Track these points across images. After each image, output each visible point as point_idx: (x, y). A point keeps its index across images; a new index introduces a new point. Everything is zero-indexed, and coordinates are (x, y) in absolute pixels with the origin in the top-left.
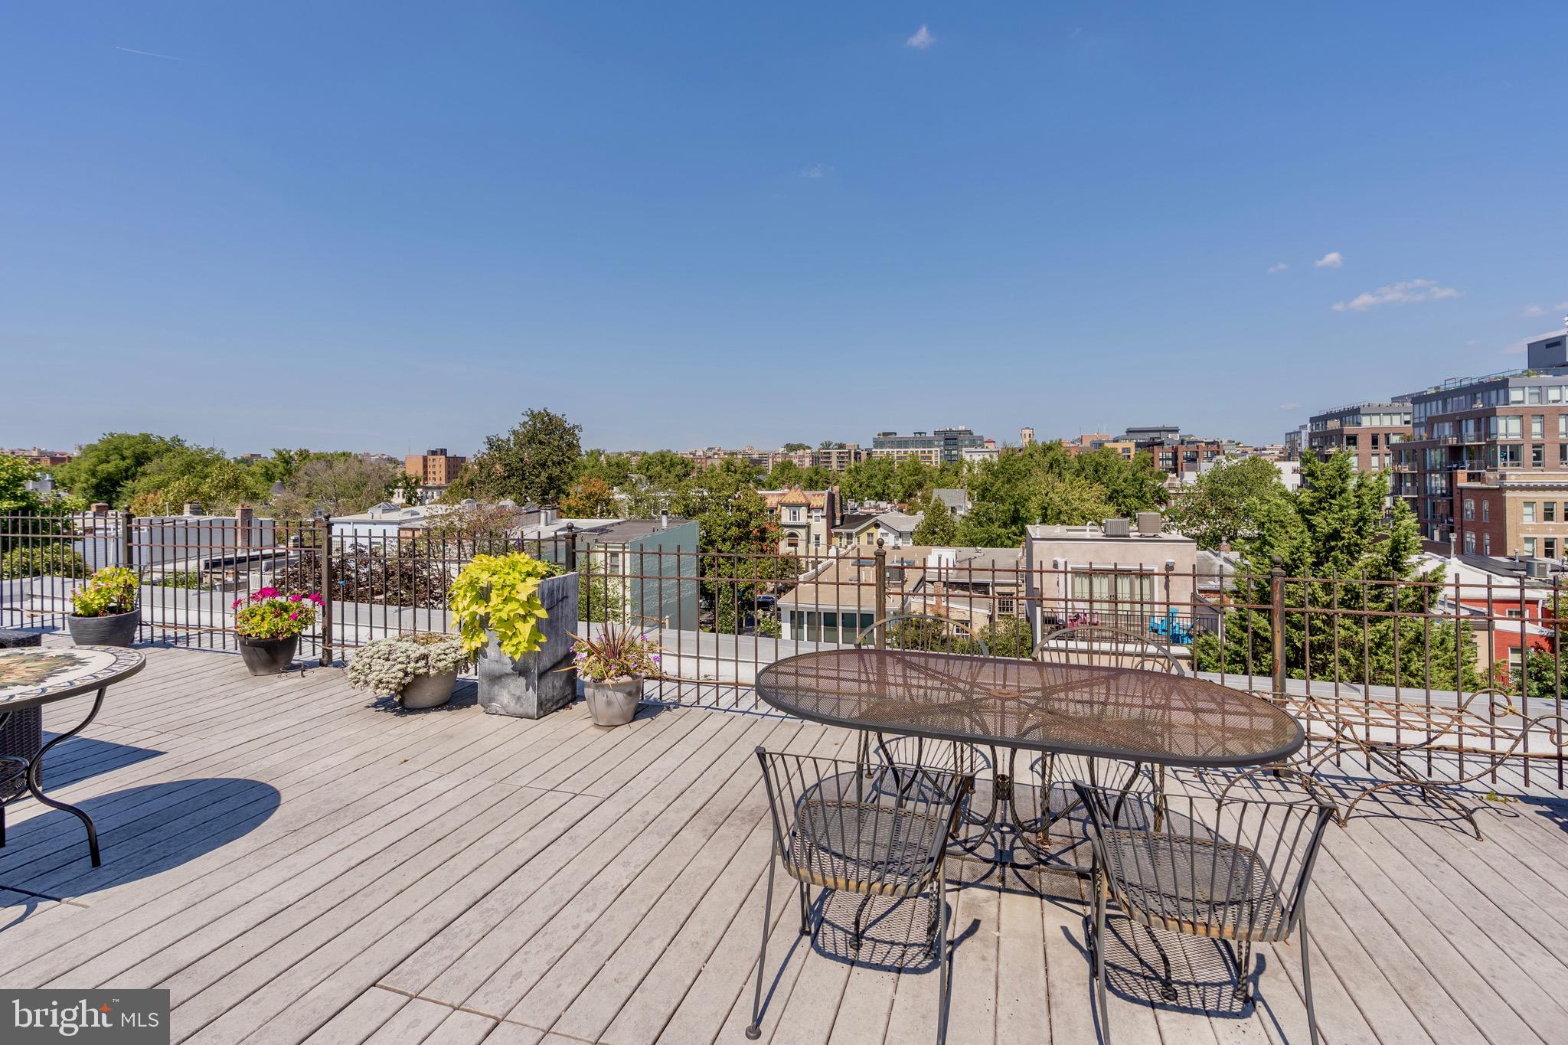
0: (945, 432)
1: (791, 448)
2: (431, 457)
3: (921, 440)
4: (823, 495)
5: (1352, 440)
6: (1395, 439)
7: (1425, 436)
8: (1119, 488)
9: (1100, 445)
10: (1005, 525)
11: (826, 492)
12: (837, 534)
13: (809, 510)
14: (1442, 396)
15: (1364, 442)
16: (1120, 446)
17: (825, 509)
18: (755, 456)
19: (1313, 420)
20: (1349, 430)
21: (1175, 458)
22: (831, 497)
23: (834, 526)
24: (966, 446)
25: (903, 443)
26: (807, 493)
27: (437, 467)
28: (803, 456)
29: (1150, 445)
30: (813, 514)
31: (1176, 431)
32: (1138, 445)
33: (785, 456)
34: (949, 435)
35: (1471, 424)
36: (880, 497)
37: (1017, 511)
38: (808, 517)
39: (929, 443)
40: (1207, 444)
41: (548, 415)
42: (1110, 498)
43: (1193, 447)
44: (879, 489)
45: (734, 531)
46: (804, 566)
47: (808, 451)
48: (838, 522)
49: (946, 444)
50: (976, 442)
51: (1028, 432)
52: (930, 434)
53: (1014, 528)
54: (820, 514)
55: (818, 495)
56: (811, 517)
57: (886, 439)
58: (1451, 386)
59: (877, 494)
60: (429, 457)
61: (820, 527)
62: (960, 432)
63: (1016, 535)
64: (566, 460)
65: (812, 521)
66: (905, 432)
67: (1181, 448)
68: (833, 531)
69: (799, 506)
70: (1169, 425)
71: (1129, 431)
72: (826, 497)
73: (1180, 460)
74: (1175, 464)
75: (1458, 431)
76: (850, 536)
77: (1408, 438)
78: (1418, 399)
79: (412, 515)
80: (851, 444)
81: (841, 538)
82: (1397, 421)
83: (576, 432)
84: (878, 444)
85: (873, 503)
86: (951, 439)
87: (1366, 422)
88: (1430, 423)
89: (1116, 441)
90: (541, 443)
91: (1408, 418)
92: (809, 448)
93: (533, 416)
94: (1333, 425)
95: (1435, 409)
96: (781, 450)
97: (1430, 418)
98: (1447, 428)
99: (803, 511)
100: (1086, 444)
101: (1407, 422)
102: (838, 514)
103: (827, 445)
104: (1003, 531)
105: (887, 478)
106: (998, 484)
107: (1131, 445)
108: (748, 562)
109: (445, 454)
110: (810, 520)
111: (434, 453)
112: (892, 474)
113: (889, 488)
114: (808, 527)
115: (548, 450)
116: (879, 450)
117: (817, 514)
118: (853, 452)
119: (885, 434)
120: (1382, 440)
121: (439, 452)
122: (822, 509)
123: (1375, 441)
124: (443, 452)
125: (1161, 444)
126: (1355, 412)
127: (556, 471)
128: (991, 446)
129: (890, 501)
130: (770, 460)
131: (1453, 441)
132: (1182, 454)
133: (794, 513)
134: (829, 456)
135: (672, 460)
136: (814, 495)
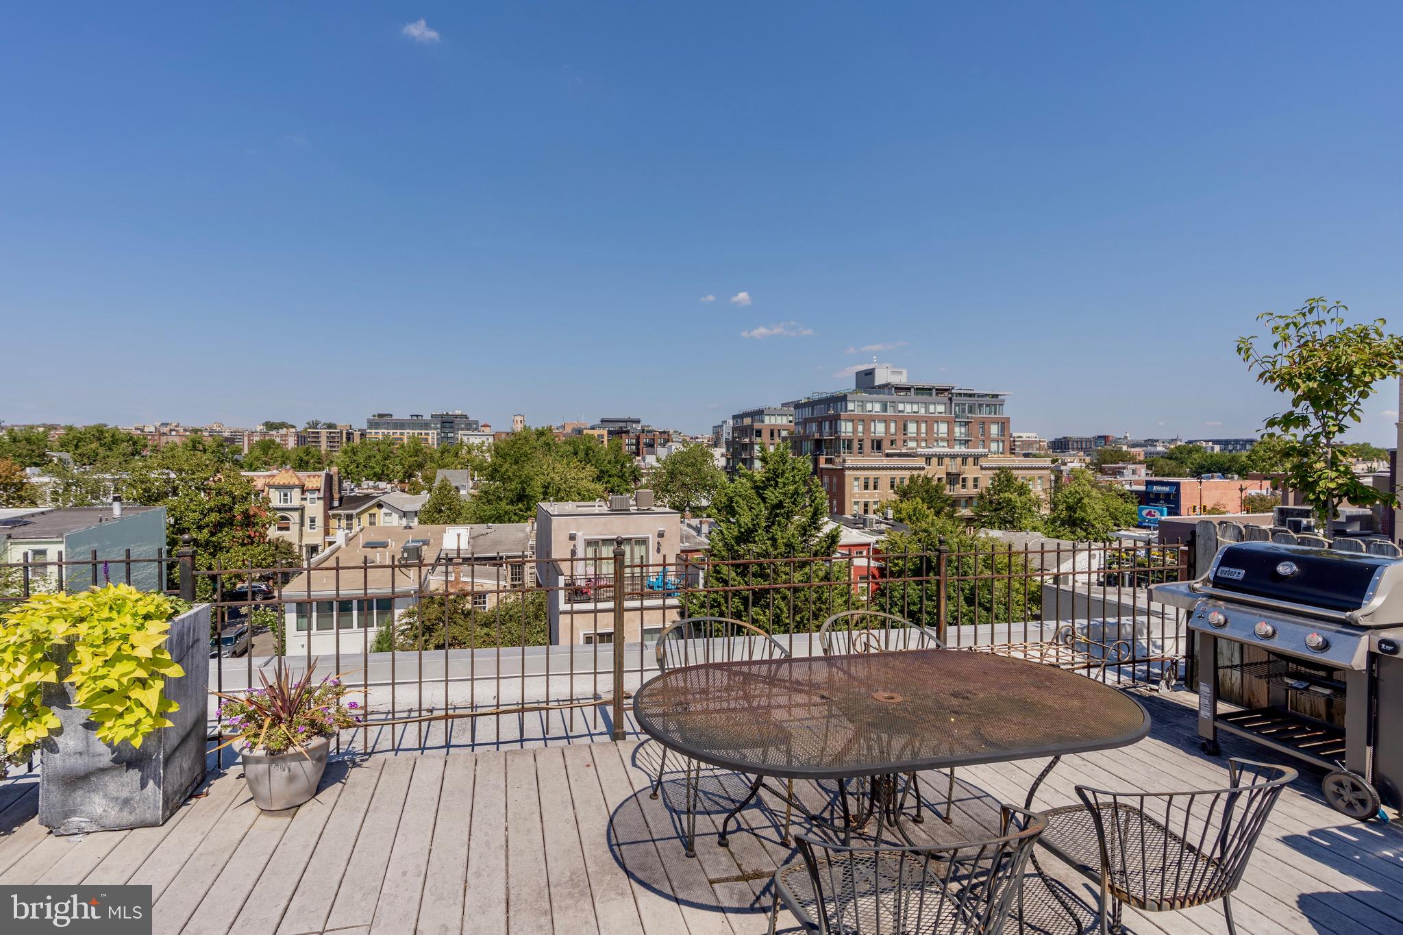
0: (442, 416)
1: (271, 426)
3: (417, 422)
4: (319, 476)
5: (759, 433)
6: (784, 433)
7: (801, 431)
8: (604, 469)
9: (580, 432)
10: (512, 502)
11: (323, 473)
12: (334, 516)
13: (303, 492)
14: (812, 404)
15: (766, 434)
16: (596, 433)
17: (322, 491)
18: (226, 434)
19: (734, 417)
20: (757, 426)
21: (638, 444)
22: (329, 478)
23: (332, 508)
24: (462, 429)
25: (401, 425)
26: (300, 474)
28: (286, 435)
29: (620, 433)
30: (308, 495)
31: (638, 422)
32: (610, 433)
33: (263, 434)
34: (445, 419)
35: (827, 423)
36: (379, 477)
37: (523, 489)
38: (302, 499)
39: (426, 425)
40: (660, 433)
42: (599, 478)
43: (650, 435)
44: (378, 470)
45: (214, 517)
46: (297, 550)
47: (293, 430)
48: (336, 503)
49: (442, 427)
50: (471, 426)
51: (519, 418)
52: (427, 417)
53: (520, 505)
54: (316, 495)
55: (314, 476)
56: (305, 499)
57: (381, 420)
58: (816, 397)
59: (375, 475)
61: (315, 508)
62: (456, 417)
63: (522, 511)
65: (307, 504)
66: (401, 414)
67: (642, 436)
68: (331, 513)
69: (291, 487)
70: (633, 417)
71: (603, 421)
72: (323, 478)
73: (641, 445)
74: (638, 449)
75: (820, 430)
76: (349, 517)
77: (792, 433)
78: (798, 406)
80: (342, 424)
81: (339, 520)
82: (785, 421)
84: (373, 424)
85: (371, 483)
86: (448, 423)
87: (767, 420)
88: (805, 422)
89: (592, 428)
91: (791, 418)
92: (293, 427)
94: (747, 421)
95: (807, 413)
96: (260, 428)
97: (805, 419)
98: (814, 427)
99: (296, 493)
100: (568, 430)
101: (791, 422)
102: (336, 496)
103: (314, 425)
104: (511, 507)
105: (386, 459)
106: (506, 466)
107: (605, 432)
108: (232, 551)
110: (304, 502)
112: (391, 455)
113: (388, 468)
114: (301, 509)
116: (373, 431)
117: (313, 496)
118: (344, 432)
119: (380, 416)
120: (776, 434)
122: (319, 490)
123: (772, 434)
125: (628, 432)
126: (760, 413)
128: (487, 430)
129: (390, 481)
130: (246, 439)
131: (817, 436)
132: (643, 440)
133: (285, 495)
134: (317, 436)
135: (113, 436)
136: (309, 476)
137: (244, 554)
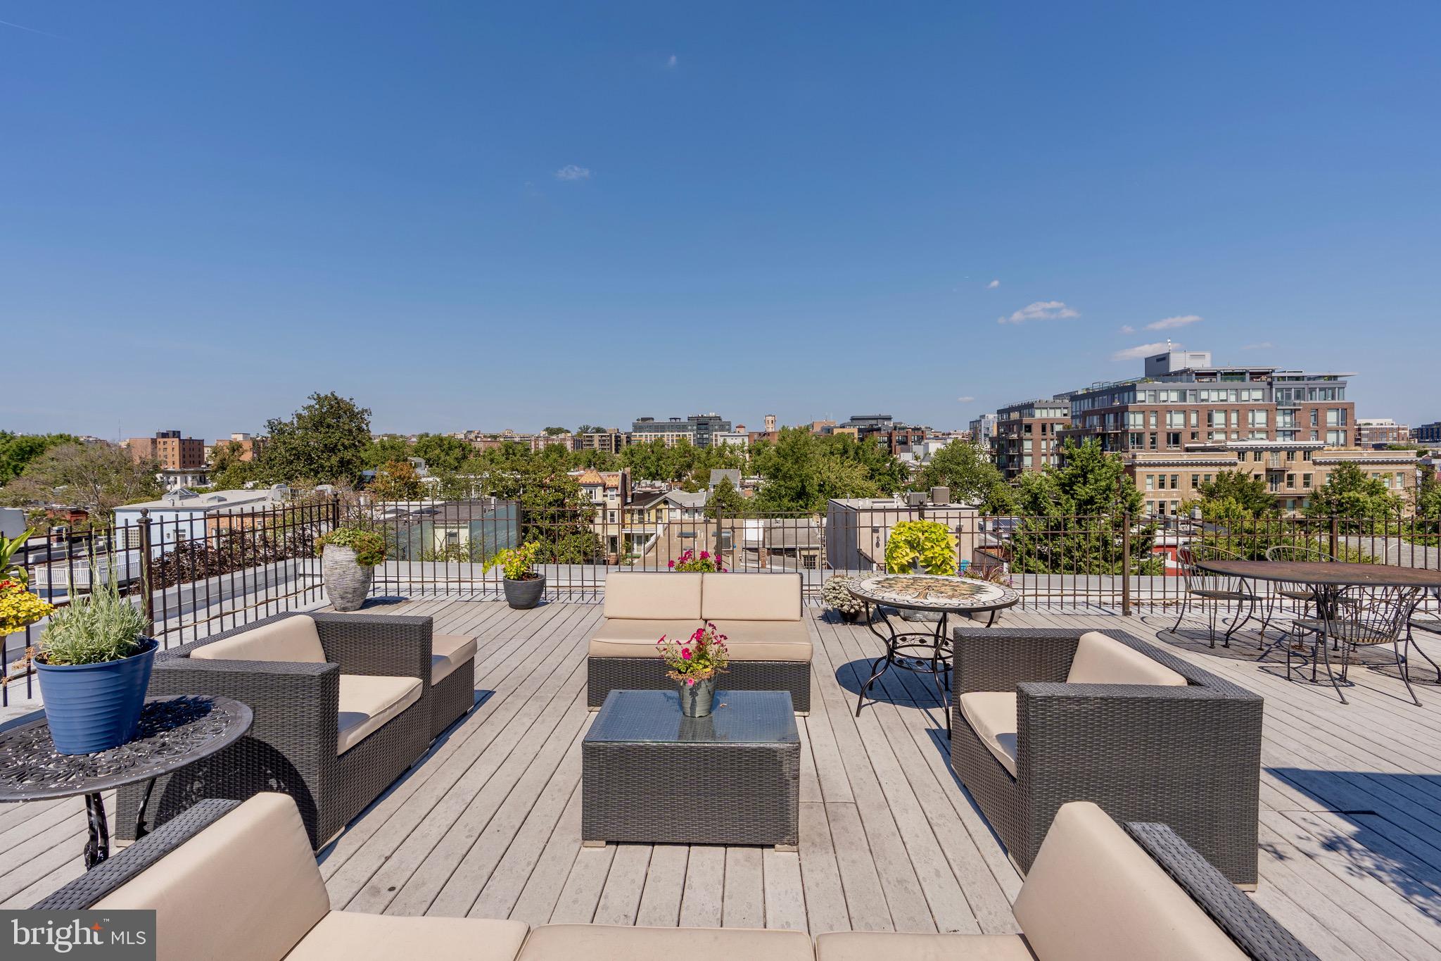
0: (698, 418)
1: (551, 431)
2: (162, 440)
3: (675, 425)
4: (617, 476)
5: (1029, 428)
6: (1058, 428)
7: (1080, 425)
9: (829, 430)
10: (792, 500)
11: (620, 472)
12: (629, 511)
13: (605, 490)
14: (1091, 395)
15: (1037, 429)
16: (846, 431)
17: (619, 489)
18: (517, 440)
19: (1000, 412)
20: (1026, 420)
21: (890, 441)
22: (624, 476)
23: (626, 504)
24: (716, 431)
25: (661, 428)
26: (602, 474)
27: (169, 450)
28: (565, 439)
29: (871, 430)
30: (609, 493)
31: (889, 419)
32: (860, 430)
33: (547, 439)
34: (701, 421)
35: (1112, 416)
36: (654, 476)
37: (803, 487)
38: (604, 496)
39: (683, 428)
40: (913, 429)
41: (336, 399)
42: (872, 477)
43: (903, 433)
44: (653, 470)
46: (601, 540)
47: (569, 435)
48: (629, 500)
49: (698, 429)
50: (725, 427)
51: (770, 418)
52: (684, 420)
53: (801, 502)
54: (614, 493)
55: (613, 476)
56: (606, 496)
57: (644, 424)
58: (1097, 387)
59: (650, 474)
60: (158, 440)
61: (614, 503)
62: (710, 418)
63: (802, 507)
64: (357, 443)
65: (607, 500)
66: (661, 418)
67: (895, 433)
68: (626, 507)
69: (595, 485)
70: (884, 414)
71: (853, 419)
72: (620, 477)
73: (894, 443)
74: (890, 446)
75: (1103, 424)
76: (641, 512)
77: (1068, 427)
78: (1074, 398)
79: (219, 501)
80: (610, 427)
81: (633, 514)
82: (1059, 414)
83: (366, 416)
84: (637, 428)
85: (649, 482)
86: (703, 424)
87: (1038, 414)
88: (1084, 415)
89: (843, 427)
90: (329, 426)
91: (1065, 411)
92: (568, 432)
93: (319, 399)
94: (1015, 416)
95: (1086, 405)
96: (543, 433)
97: (1084, 412)
98: (1095, 420)
99: (599, 490)
100: (817, 429)
101: (1065, 415)
102: (629, 493)
103: (585, 429)
104: (794, 504)
105: (659, 460)
107: (855, 431)
108: (566, 538)
109: (179, 437)
110: (605, 498)
111: (165, 435)
112: (664, 456)
113: (662, 468)
114: (604, 505)
115: (338, 435)
116: (638, 434)
117: (612, 493)
118: (613, 435)
119: (644, 419)
120: (1048, 428)
121: (171, 434)
122: (617, 488)
123: (1044, 429)
124: (176, 434)
125: (879, 430)
126: (1030, 406)
127: (348, 455)
128: (742, 431)
129: (663, 480)
130: (533, 443)
131: (1099, 430)
132: (895, 438)
133: (591, 492)
134: (591, 439)
135: (449, 443)
136: (609, 476)
137: (575, 542)
